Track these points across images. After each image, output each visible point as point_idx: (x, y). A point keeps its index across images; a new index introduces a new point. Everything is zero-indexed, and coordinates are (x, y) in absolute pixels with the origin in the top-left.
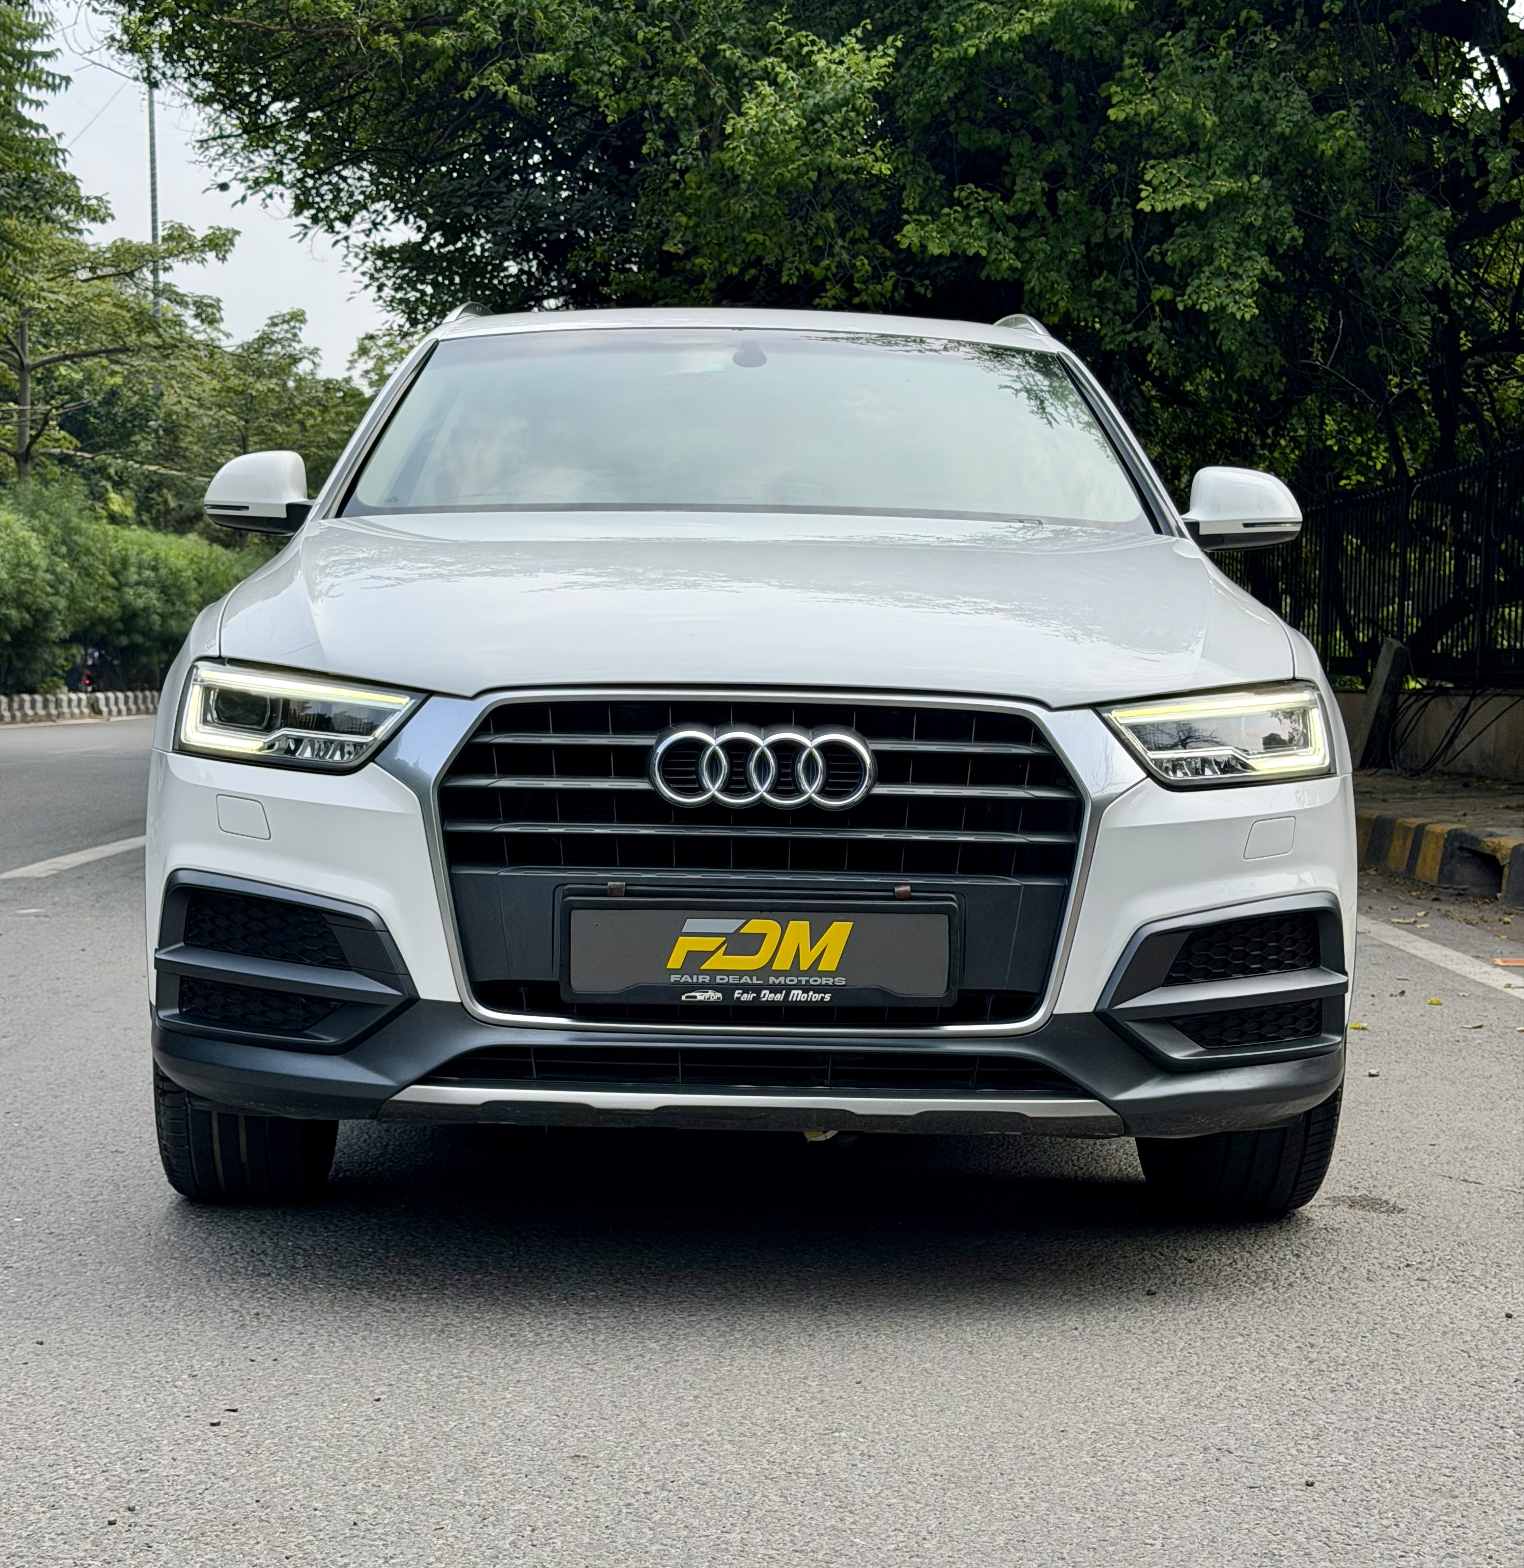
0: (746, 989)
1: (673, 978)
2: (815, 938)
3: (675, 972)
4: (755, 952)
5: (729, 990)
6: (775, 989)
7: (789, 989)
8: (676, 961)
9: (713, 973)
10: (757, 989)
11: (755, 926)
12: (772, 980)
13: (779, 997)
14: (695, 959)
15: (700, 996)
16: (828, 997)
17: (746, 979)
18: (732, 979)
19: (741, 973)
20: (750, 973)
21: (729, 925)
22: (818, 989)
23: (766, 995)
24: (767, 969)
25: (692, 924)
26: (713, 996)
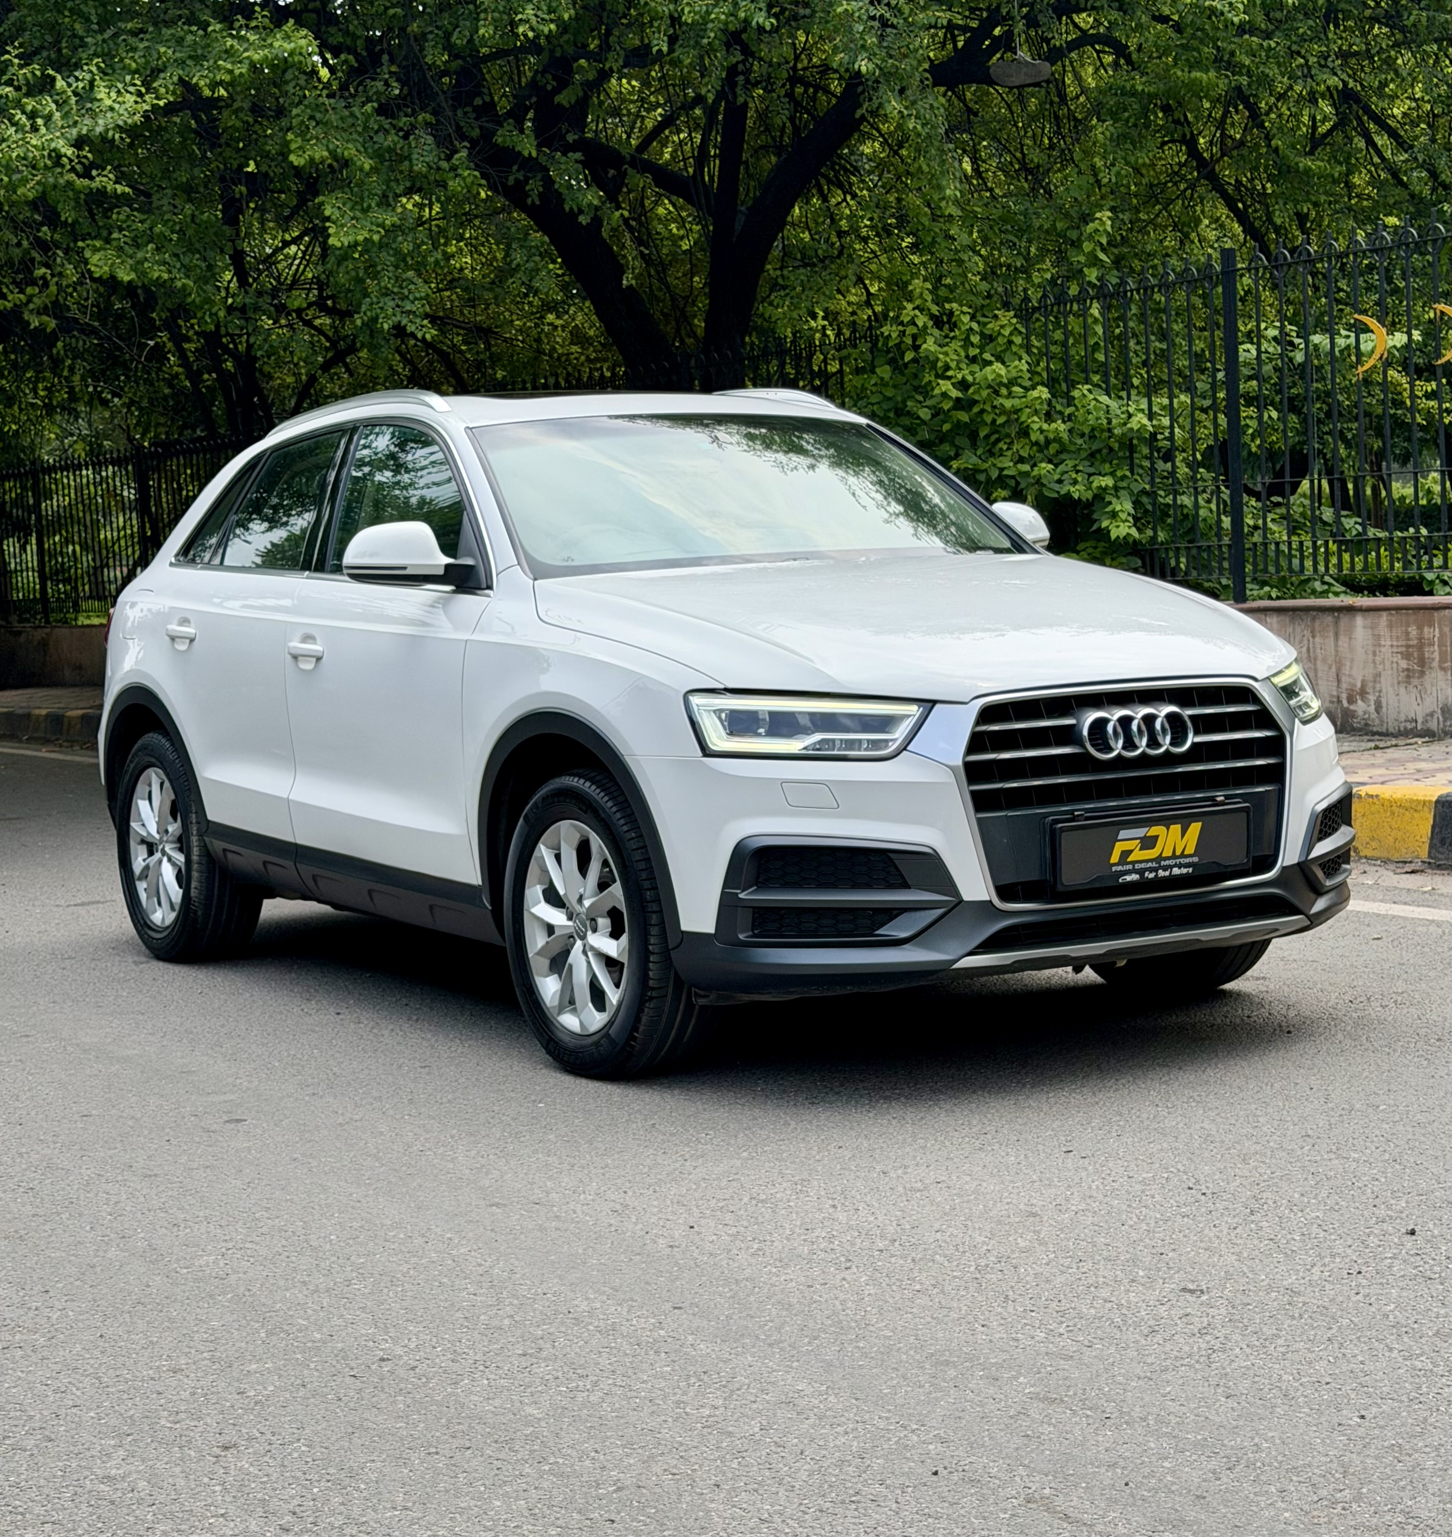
0: (1151, 870)
1: (1114, 869)
2: (1184, 832)
3: (1115, 865)
4: (1153, 847)
5: (1141, 872)
6: (1165, 868)
7: (1171, 867)
8: (1115, 858)
9: (1133, 863)
10: (1155, 870)
11: (1154, 830)
12: (1163, 863)
13: (1167, 873)
14: (1126, 854)
15: (1129, 878)
16: (1191, 870)
17: (1150, 865)
18: (1143, 866)
19: (1147, 861)
20: (1151, 860)
21: (1141, 832)
22: (1187, 866)
23: (1161, 873)
24: (1160, 858)
25: (1123, 834)
26: (1135, 877)
